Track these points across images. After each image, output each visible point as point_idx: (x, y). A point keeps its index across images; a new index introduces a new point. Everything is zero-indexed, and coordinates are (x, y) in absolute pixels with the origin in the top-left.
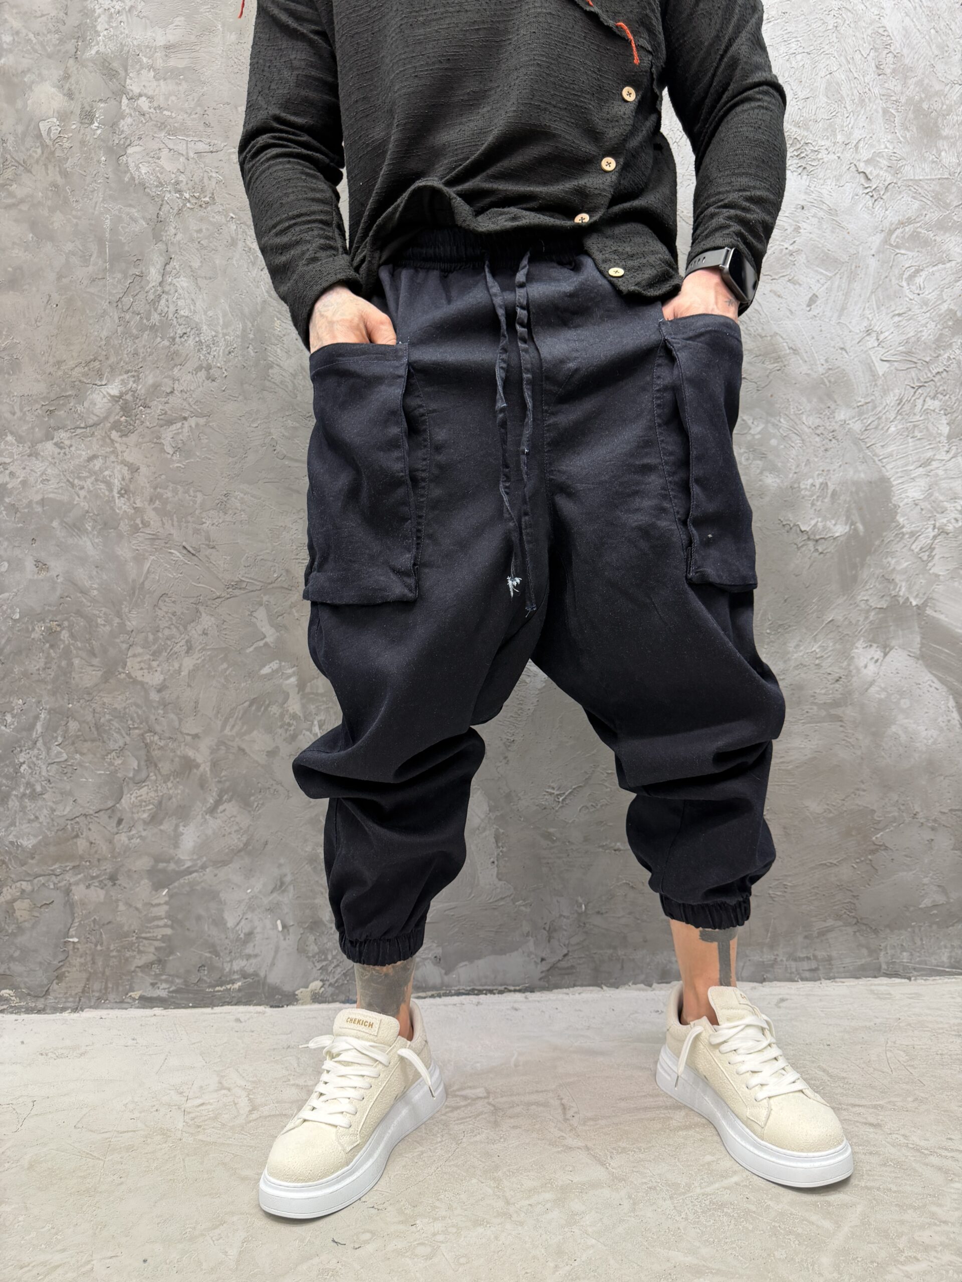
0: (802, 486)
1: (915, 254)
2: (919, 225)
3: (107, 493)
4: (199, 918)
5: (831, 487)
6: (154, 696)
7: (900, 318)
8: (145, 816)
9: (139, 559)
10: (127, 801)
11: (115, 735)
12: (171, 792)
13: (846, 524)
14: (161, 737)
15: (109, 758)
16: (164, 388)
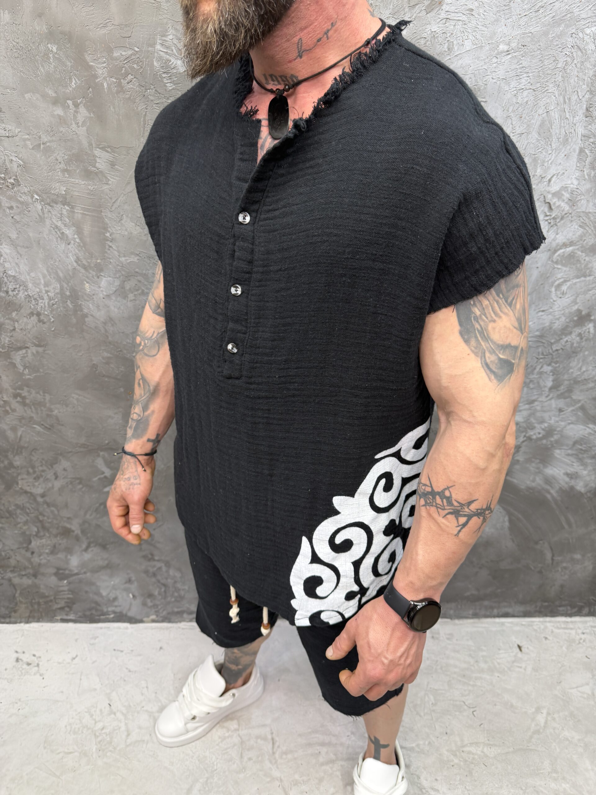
1: (567, 269)
2: (577, 247)
4: (86, 592)
6: (40, 500)
7: (543, 313)
8: (47, 551)
9: (14, 429)
10: (35, 544)
11: (21, 516)
12: (60, 542)
14: (48, 518)
15: (19, 526)
16: (7, 327)
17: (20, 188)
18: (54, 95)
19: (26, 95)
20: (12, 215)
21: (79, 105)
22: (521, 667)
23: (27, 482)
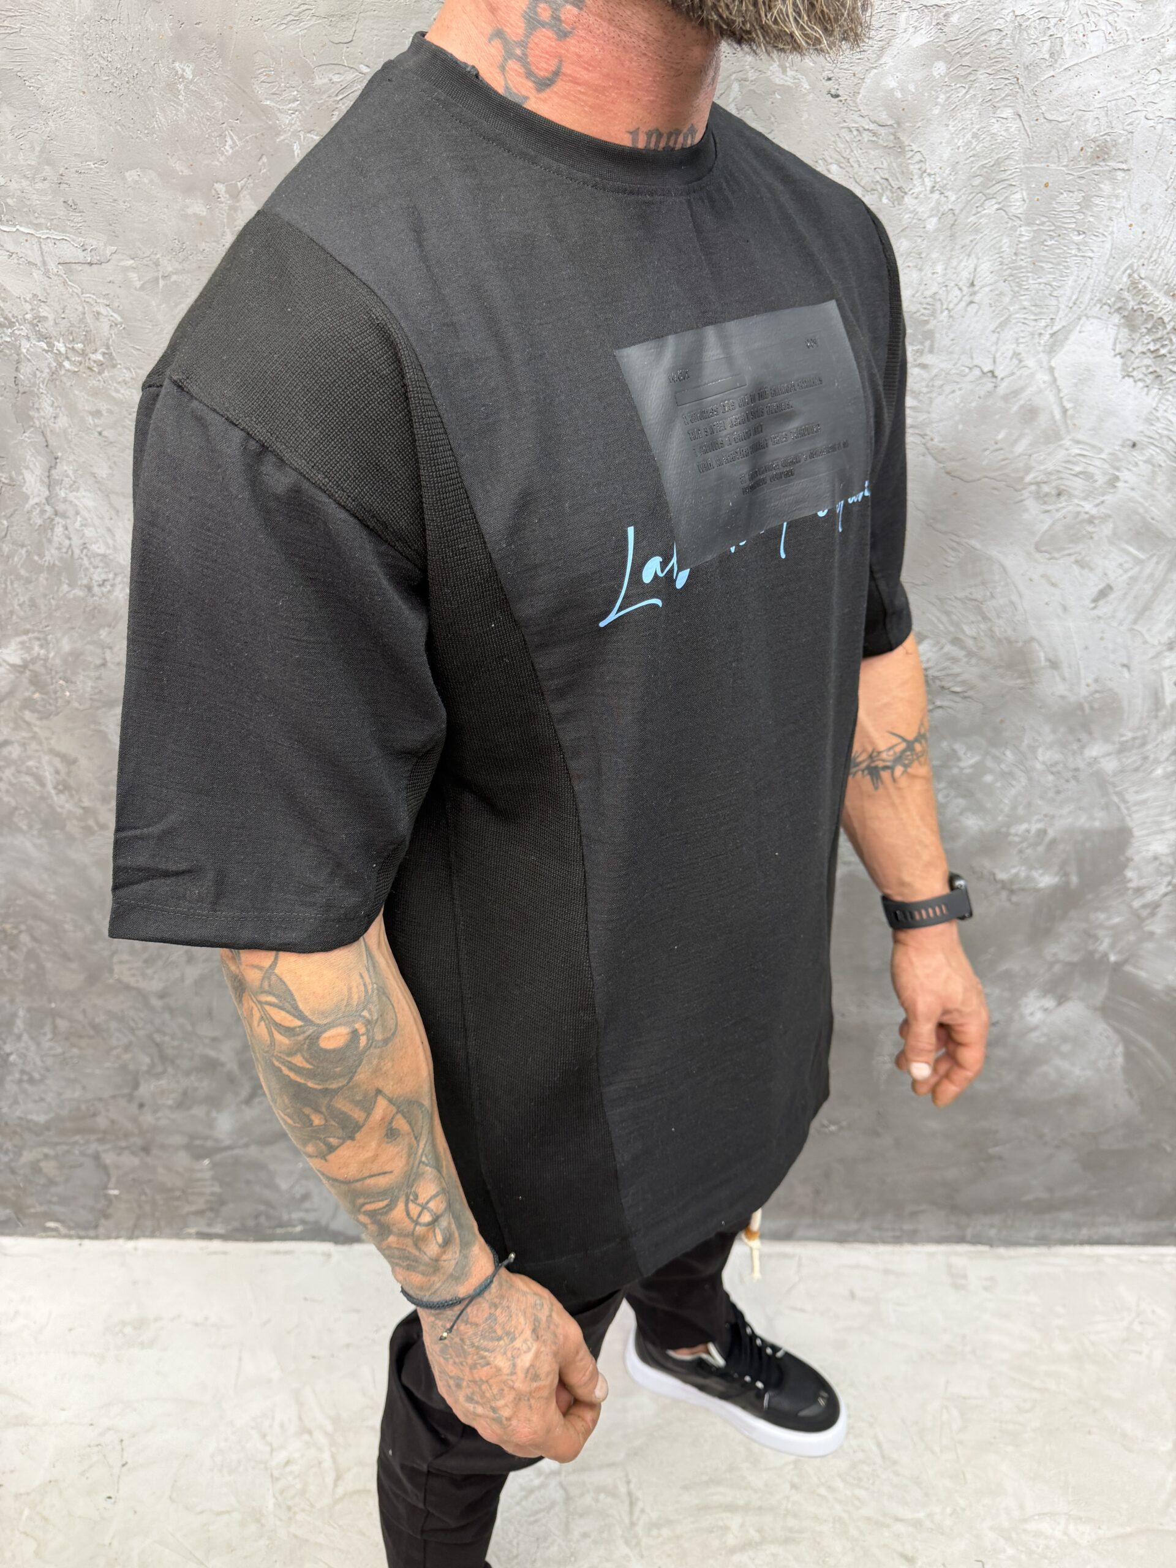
0: (1013, 831)
3: (38, 788)
4: (248, 1182)
5: (1051, 833)
6: (156, 1002)
8: (170, 1102)
10: (146, 1089)
11: (117, 1034)
12: (197, 1084)
13: (1056, 874)
14: (173, 1039)
15: (114, 1053)
16: (89, 659)
17: (115, 371)
18: (187, 172)
19: (127, 174)
20: (99, 429)
21: (239, 192)
22: (1140, 1353)
23: (130, 969)
